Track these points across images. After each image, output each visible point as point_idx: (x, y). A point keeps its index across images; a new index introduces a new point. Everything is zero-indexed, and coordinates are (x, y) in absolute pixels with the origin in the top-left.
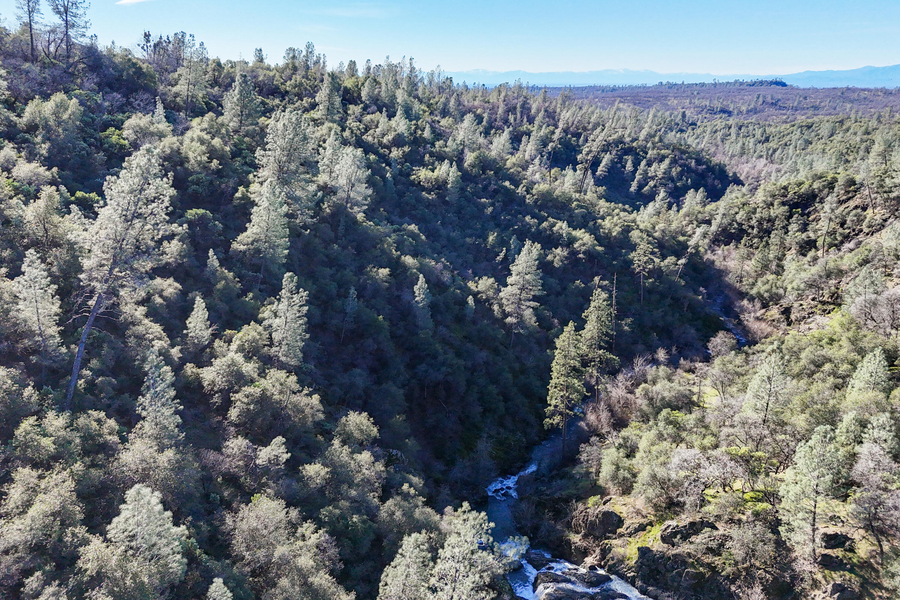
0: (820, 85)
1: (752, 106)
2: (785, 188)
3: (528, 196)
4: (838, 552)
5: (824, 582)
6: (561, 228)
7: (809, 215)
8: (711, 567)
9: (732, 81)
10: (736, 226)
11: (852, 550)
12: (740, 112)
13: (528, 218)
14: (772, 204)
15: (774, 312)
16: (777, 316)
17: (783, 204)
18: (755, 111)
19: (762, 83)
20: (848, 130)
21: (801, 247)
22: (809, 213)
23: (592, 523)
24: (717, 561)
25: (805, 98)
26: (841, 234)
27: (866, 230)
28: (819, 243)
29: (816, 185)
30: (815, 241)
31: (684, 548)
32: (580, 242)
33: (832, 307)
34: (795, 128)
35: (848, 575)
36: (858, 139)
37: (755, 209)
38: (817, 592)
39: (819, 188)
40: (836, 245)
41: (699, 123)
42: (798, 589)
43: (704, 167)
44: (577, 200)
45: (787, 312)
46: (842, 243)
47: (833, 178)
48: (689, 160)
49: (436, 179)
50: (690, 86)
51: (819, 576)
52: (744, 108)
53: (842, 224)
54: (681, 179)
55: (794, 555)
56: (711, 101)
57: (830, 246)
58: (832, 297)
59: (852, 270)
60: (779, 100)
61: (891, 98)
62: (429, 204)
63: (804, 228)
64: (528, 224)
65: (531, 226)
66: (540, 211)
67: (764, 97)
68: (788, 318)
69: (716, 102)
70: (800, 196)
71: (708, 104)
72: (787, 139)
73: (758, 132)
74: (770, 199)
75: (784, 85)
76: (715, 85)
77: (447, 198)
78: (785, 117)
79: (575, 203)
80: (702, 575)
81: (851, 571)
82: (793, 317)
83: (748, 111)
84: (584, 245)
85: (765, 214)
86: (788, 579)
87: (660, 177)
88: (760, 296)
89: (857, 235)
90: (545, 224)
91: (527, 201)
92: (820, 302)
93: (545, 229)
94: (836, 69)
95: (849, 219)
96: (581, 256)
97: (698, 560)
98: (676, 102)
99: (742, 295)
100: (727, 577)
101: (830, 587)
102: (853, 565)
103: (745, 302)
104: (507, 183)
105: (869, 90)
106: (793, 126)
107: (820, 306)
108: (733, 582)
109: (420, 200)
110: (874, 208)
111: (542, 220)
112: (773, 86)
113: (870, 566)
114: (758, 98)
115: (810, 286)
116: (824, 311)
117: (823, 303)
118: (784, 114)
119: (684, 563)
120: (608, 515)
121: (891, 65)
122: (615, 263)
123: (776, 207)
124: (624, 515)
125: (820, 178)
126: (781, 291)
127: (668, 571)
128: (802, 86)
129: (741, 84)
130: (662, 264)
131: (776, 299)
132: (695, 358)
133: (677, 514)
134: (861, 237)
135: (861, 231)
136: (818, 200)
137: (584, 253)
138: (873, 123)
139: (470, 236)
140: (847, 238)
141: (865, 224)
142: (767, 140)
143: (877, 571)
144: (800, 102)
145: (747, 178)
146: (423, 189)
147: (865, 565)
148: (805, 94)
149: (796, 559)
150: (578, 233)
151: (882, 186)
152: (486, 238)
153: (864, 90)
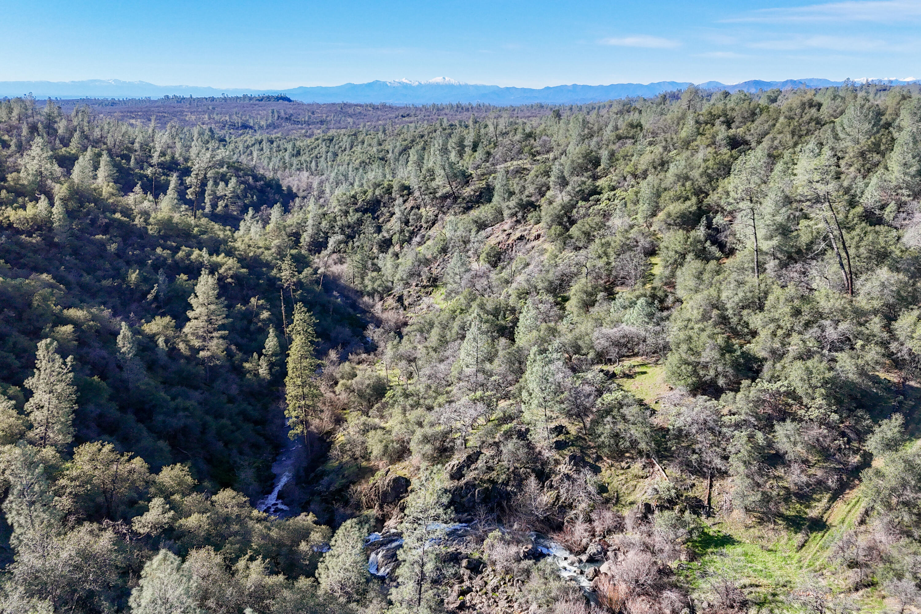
0: (321, 101)
1: (270, 121)
2: (354, 197)
3: (150, 227)
4: (562, 437)
5: (561, 458)
6: (201, 256)
7: (378, 218)
8: (492, 481)
9: (241, 95)
10: (322, 235)
11: (568, 433)
12: (261, 127)
13: (159, 250)
14: (348, 212)
15: (390, 301)
16: (395, 305)
17: (357, 210)
18: (272, 126)
19: (269, 98)
20: (363, 142)
21: (380, 246)
22: (378, 216)
23: (385, 493)
24: (494, 474)
25: (313, 113)
26: (408, 231)
27: (425, 225)
28: (395, 239)
29: (377, 192)
30: (391, 240)
31: (469, 476)
32: (225, 267)
33: (431, 289)
34: (320, 141)
35: (572, 448)
36: (375, 149)
37: (335, 217)
38: (559, 467)
39: (380, 195)
40: (406, 241)
41: (227, 139)
42: (547, 470)
43: (262, 182)
44: (197, 226)
45: (400, 299)
46: (411, 238)
47: (389, 185)
48: (247, 178)
49: (34, 218)
50: (199, 100)
51: (557, 457)
52: (263, 123)
53: (407, 223)
54: (246, 197)
55: (537, 450)
56: (230, 116)
57: (403, 242)
58: (429, 281)
59: (435, 258)
60: (292, 115)
61: (379, 113)
62: (35, 249)
63: (379, 229)
64: (160, 256)
65: (166, 259)
66: (165, 241)
67: (278, 112)
68: (402, 304)
69: (234, 117)
70: (368, 203)
71: (227, 118)
72: (316, 152)
73: (289, 146)
74: (344, 208)
75: (289, 100)
76: (225, 99)
77: (56, 240)
78: (303, 131)
79: (196, 229)
80: (487, 488)
81: (573, 445)
82: (406, 303)
83: (268, 126)
84: (230, 269)
85: (345, 222)
86: (540, 467)
87: (230, 195)
88: (375, 291)
89: (419, 230)
90: (181, 254)
91: (150, 232)
92: (423, 286)
93: (182, 259)
94: (324, 85)
95: (411, 218)
96: (229, 280)
97: (481, 480)
98: (193, 117)
99: (361, 294)
100: (503, 483)
101: (567, 459)
102: (572, 441)
103: (366, 299)
104: (118, 216)
105: (361, 106)
106: (317, 139)
107: (422, 290)
108: (507, 485)
109: (22, 245)
110: (425, 206)
111: (176, 250)
112: (281, 101)
113: (580, 437)
114: (273, 113)
115: (412, 275)
116: (427, 293)
117: (425, 287)
118: (302, 129)
119: (474, 486)
120: (397, 480)
121: (366, 82)
122: (261, 281)
123: (351, 214)
124: (408, 476)
125: (379, 186)
126: (390, 284)
127: (463, 497)
128: (305, 101)
129: (251, 99)
130: (301, 276)
131: (388, 290)
132: (358, 351)
133: (450, 457)
134: (423, 231)
135: (421, 226)
136: (382, 204)
137: (232, 277)
138: (381, 136)
139: (104, 278)
140: (413, 234)
141: (423, 220)
142: (298, 153)
143: (585, 439)
144: (310, 117)
145: (299, 190)
146: (19, 232)
147: (578, 438)
148: (313, 109)
149: (540, 453)
150: (220, 258)
151: (428, 189)
152: (124, 278)
153: (357, 105)
